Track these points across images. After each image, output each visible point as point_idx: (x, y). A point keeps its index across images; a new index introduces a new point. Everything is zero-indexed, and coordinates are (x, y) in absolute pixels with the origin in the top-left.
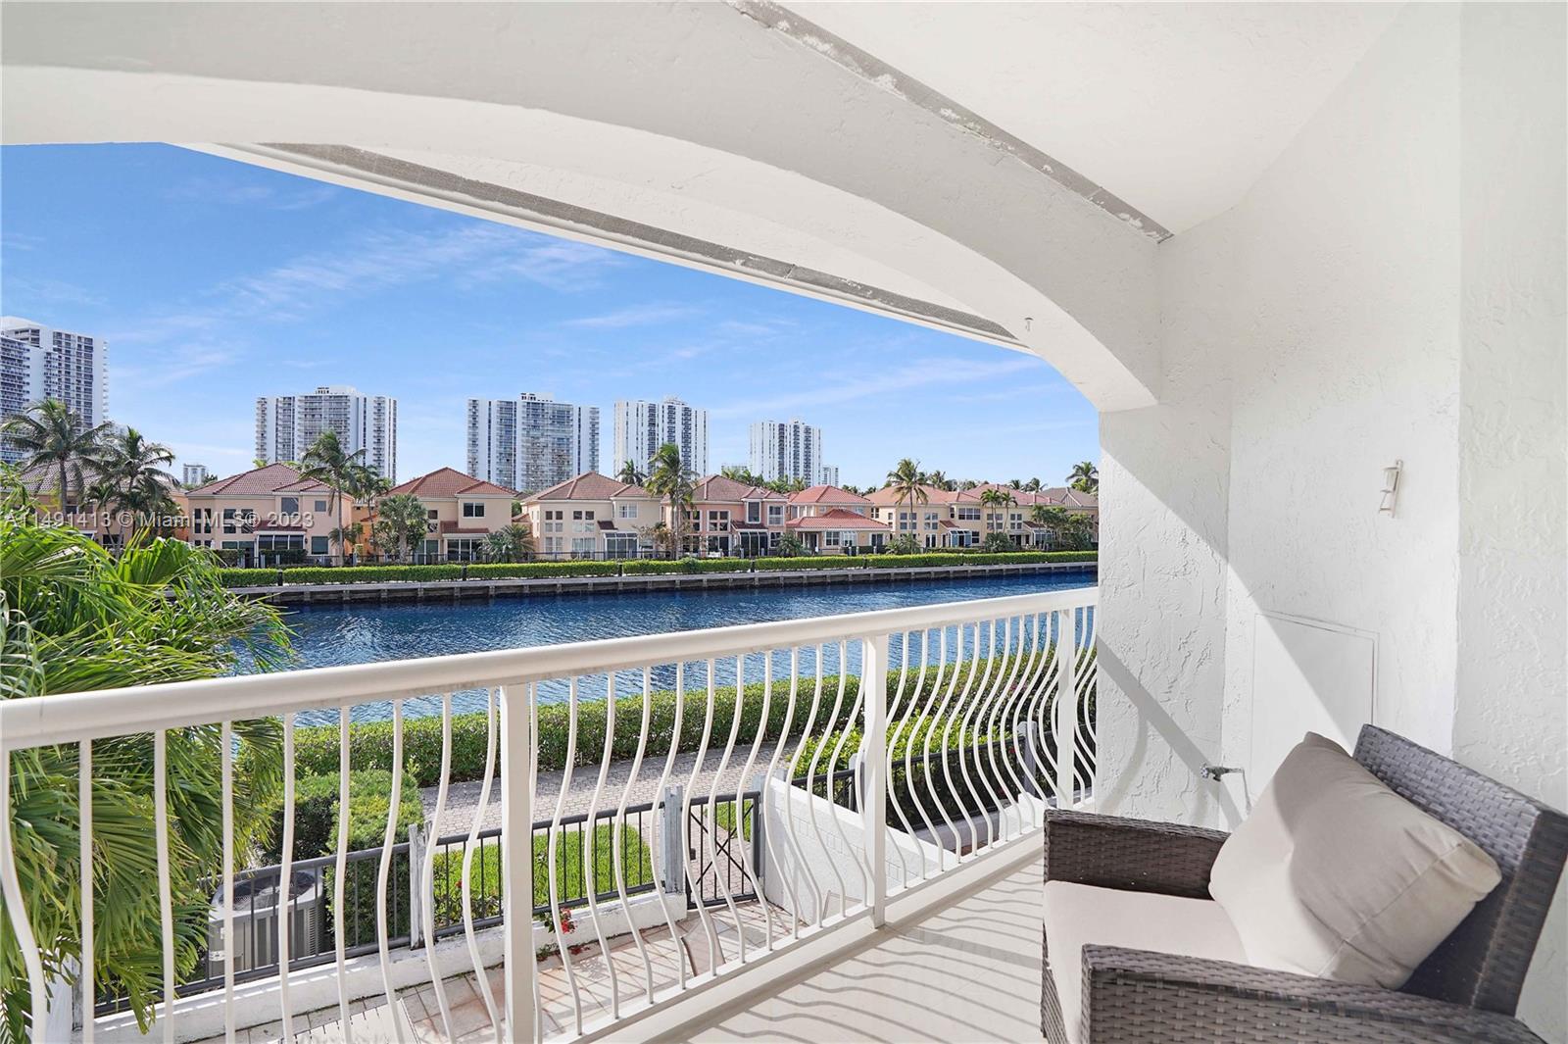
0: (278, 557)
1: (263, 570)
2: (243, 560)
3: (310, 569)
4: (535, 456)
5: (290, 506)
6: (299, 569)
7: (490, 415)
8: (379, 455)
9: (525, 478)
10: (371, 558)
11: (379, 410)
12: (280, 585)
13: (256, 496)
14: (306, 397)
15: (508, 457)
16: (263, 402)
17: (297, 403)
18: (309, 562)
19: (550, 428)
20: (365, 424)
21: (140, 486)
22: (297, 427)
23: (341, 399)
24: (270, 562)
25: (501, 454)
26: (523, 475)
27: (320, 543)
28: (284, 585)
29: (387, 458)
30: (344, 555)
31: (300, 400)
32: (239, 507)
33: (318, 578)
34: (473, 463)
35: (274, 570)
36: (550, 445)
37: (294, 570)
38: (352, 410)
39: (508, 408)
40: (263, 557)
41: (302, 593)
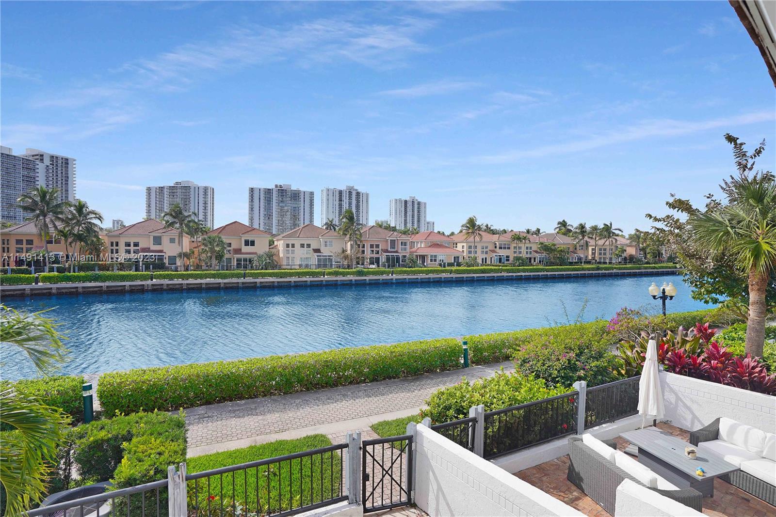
0: (151, 266)
1: (144, 273)
2: (134, 268)
3: (166, 272)
4: (282, 216)
5: (158, 240)
6: (161, 272)
7: (260, 195)
8: (205, 215)
9: (277, 227)
10: (198, 267)
11: (205, 193)
12: (152, 280)
13: (140, 235)
14: (170, 187)
15: (269, 216)
16: (149, 189)
17: (165, 190)
18: (167, 269)
19: (290, 202)
20: (198, 200)
21: (83, 230)
22: (165, 202)
23: (186, 188)
24: (147, 269)
25: (265, 215)
26: (276, 225)
27: (172, 259)
28: (154, 280)
29: (209, 217)
30: (184, 266)
31: (167, 189)
32: (132, 241)
33: (171, 277)
34: (251, 219)
35: (149, 273)
36: (289, 210)
37: (158, 273)
38: (192, 193)
39: (269, 192)
40: (144, 266)
41: (163, 285)
